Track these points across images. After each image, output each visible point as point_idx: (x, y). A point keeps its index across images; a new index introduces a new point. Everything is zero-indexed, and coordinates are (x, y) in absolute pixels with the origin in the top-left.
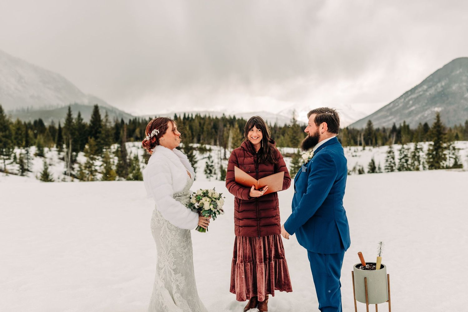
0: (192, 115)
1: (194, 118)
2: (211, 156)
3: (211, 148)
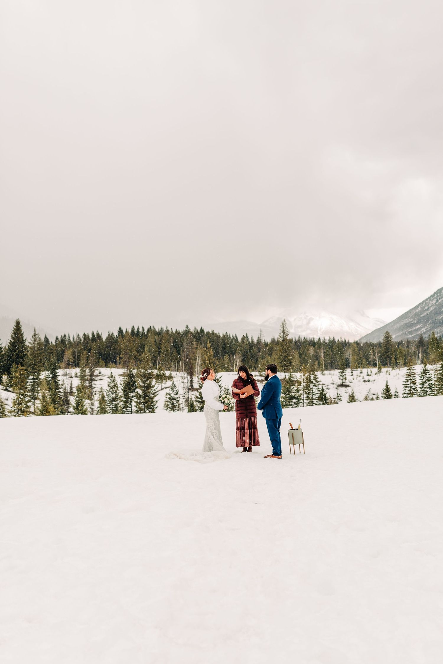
0: (143, 328)
1: (146, 333)
2: (175, 385)
3: (172, 375)
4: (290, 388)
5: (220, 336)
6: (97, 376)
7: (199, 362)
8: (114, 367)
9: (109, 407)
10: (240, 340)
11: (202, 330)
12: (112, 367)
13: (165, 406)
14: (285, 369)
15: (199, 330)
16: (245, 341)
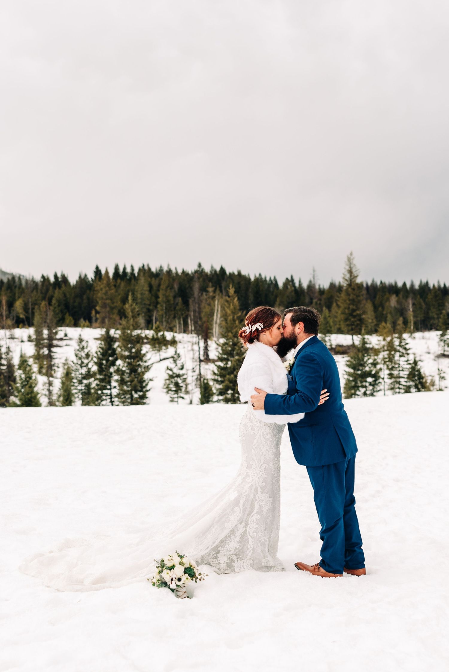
1: (136, 275)
2: (179, 354)
3: (177, 339)
4: (363, 360)
5: (250, 279)
6: (61, 339)
7: (217, 318)
8: (88, 327)
9: (77, 389)
10: (281, 284)
11: (222, 270)
12: (84, 326)
13: (165, 387)
14: (352, 330)
15: (218, 269)
16: (289, 287)
